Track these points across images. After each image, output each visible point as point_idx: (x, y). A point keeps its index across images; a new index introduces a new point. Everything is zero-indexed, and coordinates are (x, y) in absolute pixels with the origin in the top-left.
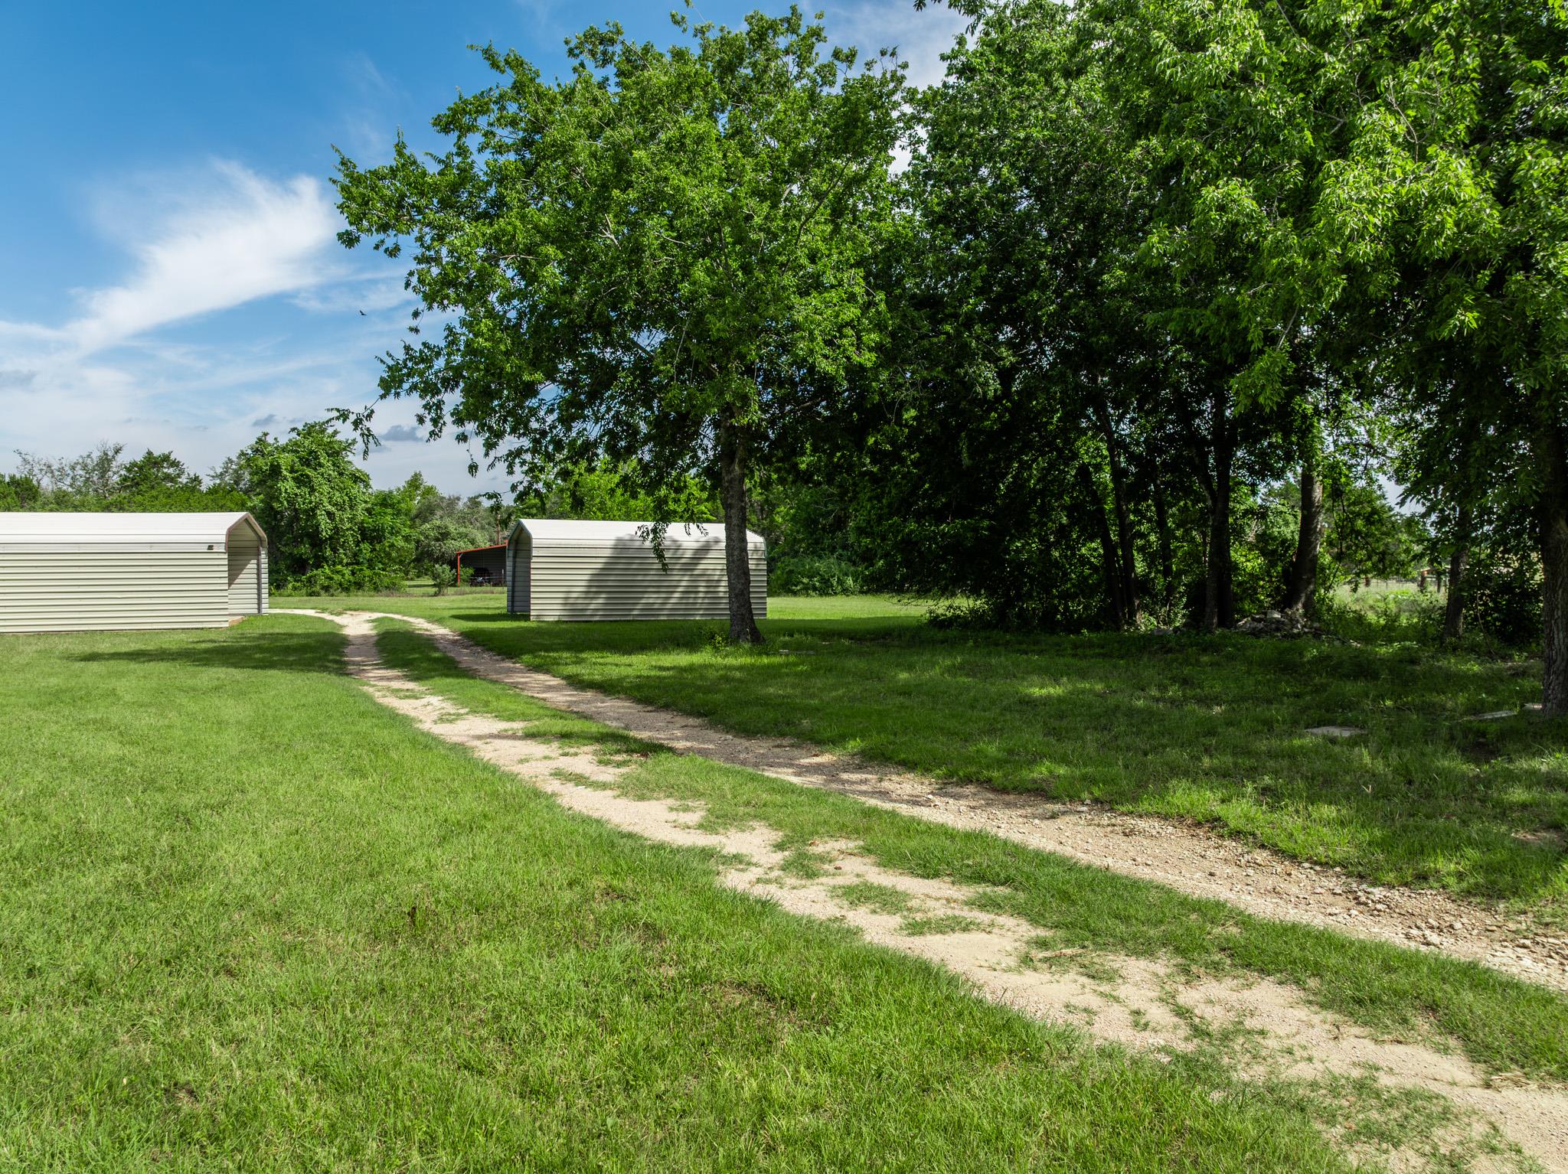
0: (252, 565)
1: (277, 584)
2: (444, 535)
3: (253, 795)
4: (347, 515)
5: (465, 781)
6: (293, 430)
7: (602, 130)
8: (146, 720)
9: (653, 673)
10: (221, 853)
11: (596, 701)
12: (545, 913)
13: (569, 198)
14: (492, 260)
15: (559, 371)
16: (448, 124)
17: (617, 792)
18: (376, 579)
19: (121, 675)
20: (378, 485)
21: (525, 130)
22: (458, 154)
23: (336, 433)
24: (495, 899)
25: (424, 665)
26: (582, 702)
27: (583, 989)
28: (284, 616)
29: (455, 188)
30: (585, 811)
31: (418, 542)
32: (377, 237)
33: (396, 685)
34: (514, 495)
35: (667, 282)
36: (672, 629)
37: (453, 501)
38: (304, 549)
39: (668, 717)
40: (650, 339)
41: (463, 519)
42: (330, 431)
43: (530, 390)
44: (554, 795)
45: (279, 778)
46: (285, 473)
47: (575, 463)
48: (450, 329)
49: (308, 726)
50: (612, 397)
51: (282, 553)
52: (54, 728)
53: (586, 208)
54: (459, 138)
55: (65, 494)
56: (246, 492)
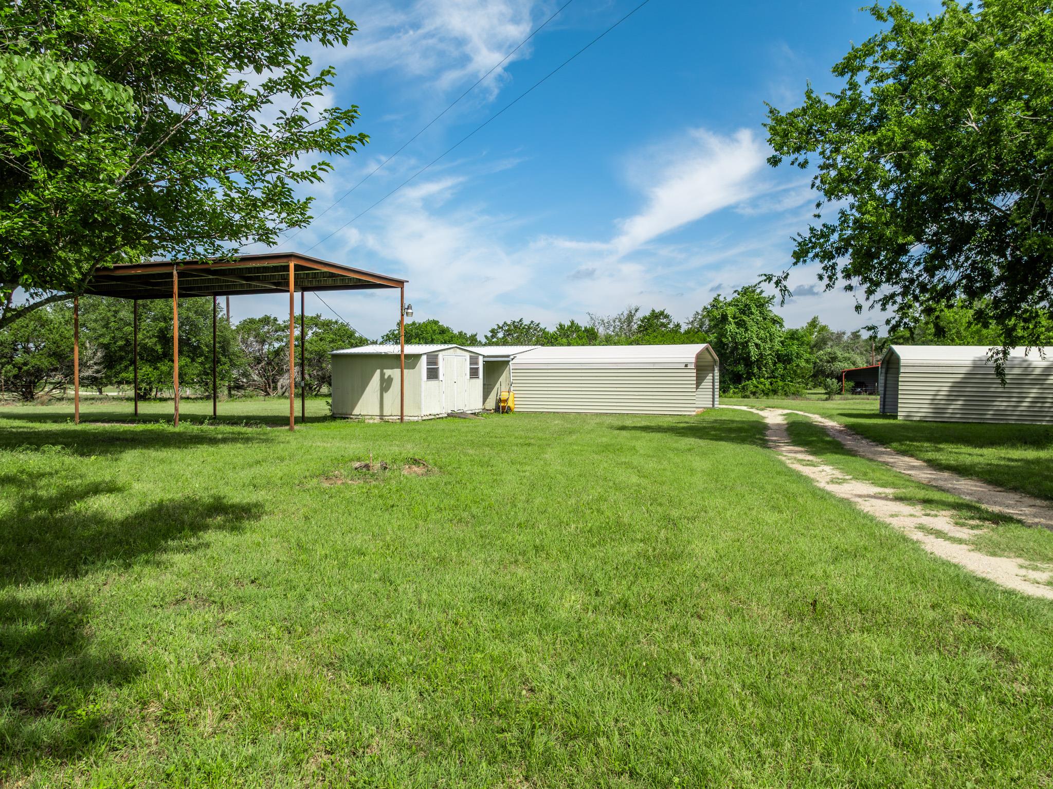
0: (710, 377)
1: (724, 390)
2: (834, 359)
3: (711, 514)
4: (768, 346)
5: (851, 524)
6: (735, 292)
7: (966, 44)
8: (651, 465)
9: (1002, 463)
10: (694, 546)
11: (952, 479)
12: (913, 622)
13: (937, 102)
14: (875, 159)
15: (925, 233)
16: (843, 69)
17: (972, 547)
18: (786, 388)
19: (637, 439)
20: (789, 325)
21: (902, 60)
22: (850, 89)
23: (762, 292)
24: (874, 606)
25: (819, 445)
26: (941, 479)
27: (944, 683)
28: (728, 409)
29: (847, 113)
30: (943, 556)
31: (815, 363)
32: (793, 157)
33: (800, 456)
34: (888, 327)
35: (1023, 153)
36: (1020, 430)
37: (840, 336)
38: (741, 368)
39: (1017, 497)
40: (1006, 201)
41: (847, 348)
42: (758, 291)
43: (903, 250)
44: (917, 541)
45: (727, 506)
46: (730, 319)
47: (938, 302)
48: (843, 213)
49: (745, 477)
50: (970, 250)
51: (727, 370)
52: (606, 465)
53: (951, 107)
54: (852, 77)
55: (610, 336)
56: (707, 332)
